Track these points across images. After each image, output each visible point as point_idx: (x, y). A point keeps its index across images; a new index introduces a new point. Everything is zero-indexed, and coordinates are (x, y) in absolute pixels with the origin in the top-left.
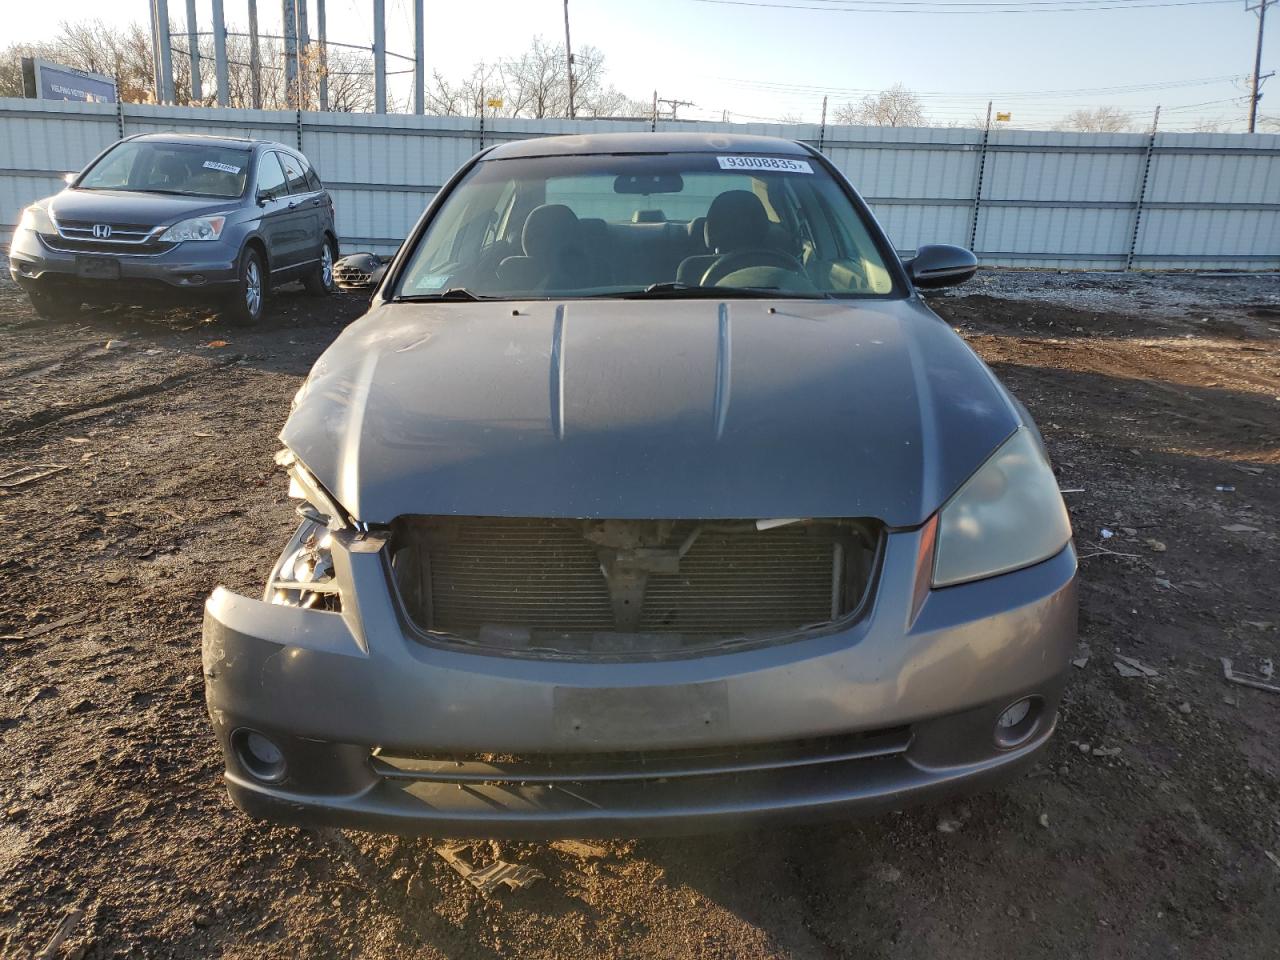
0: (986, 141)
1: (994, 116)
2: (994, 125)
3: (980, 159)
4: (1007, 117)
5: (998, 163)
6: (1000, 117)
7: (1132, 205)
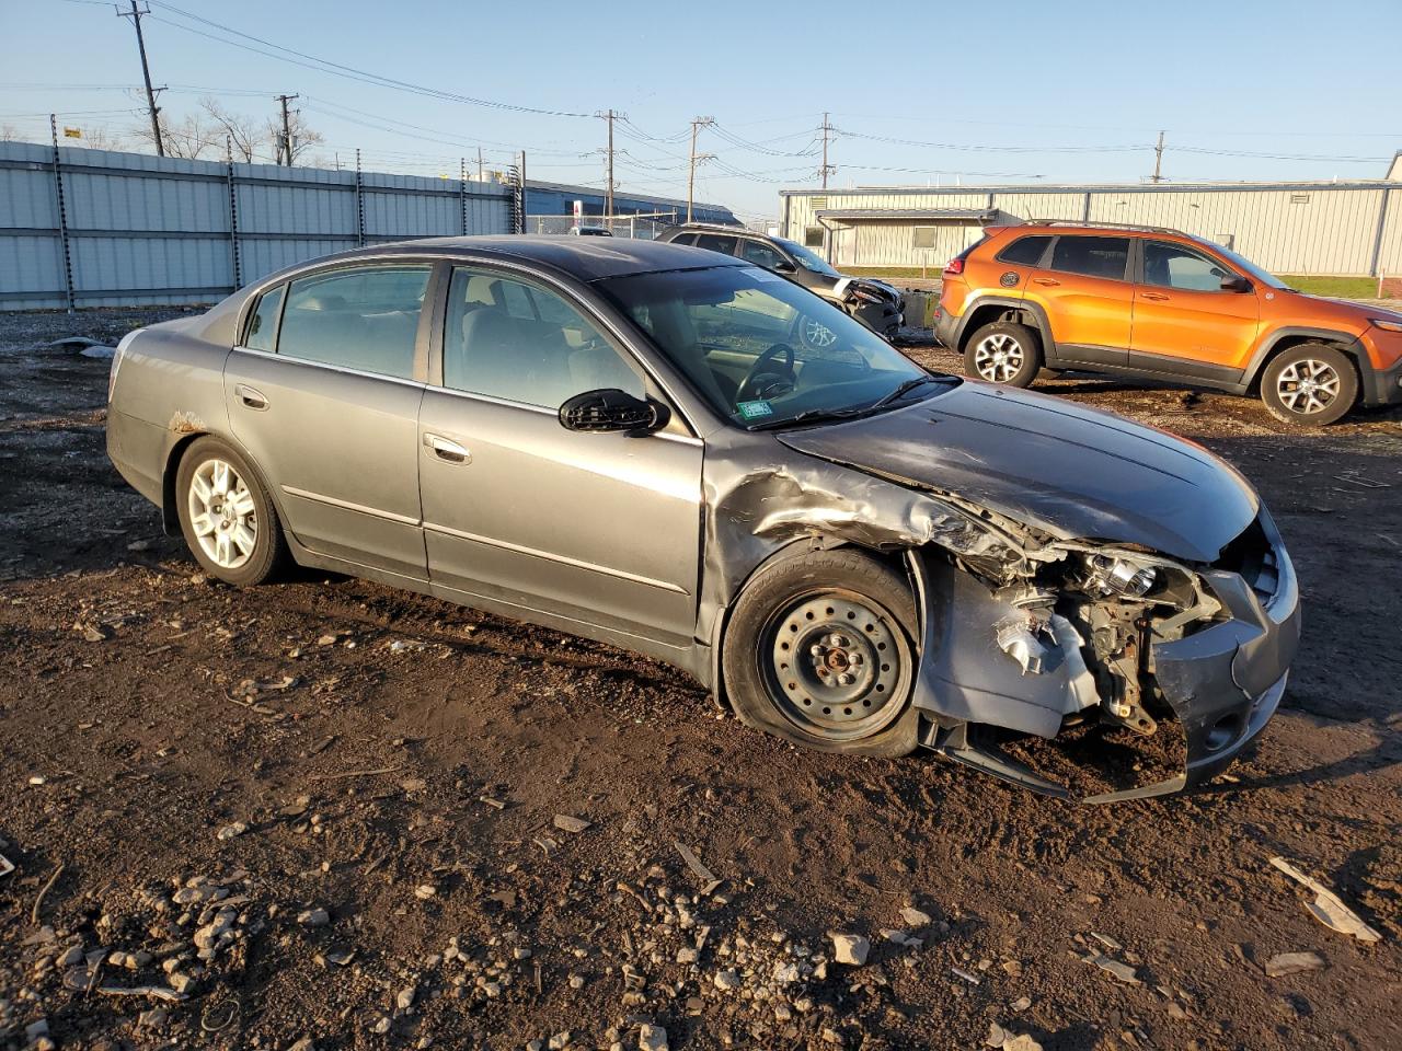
0: (57, 160)
1: (61, 133)
2: (63, 142)
3: (54, 182)
4: (76, 134)
5: (77, 185)
6: (68, 133)
7: (226, 236)
